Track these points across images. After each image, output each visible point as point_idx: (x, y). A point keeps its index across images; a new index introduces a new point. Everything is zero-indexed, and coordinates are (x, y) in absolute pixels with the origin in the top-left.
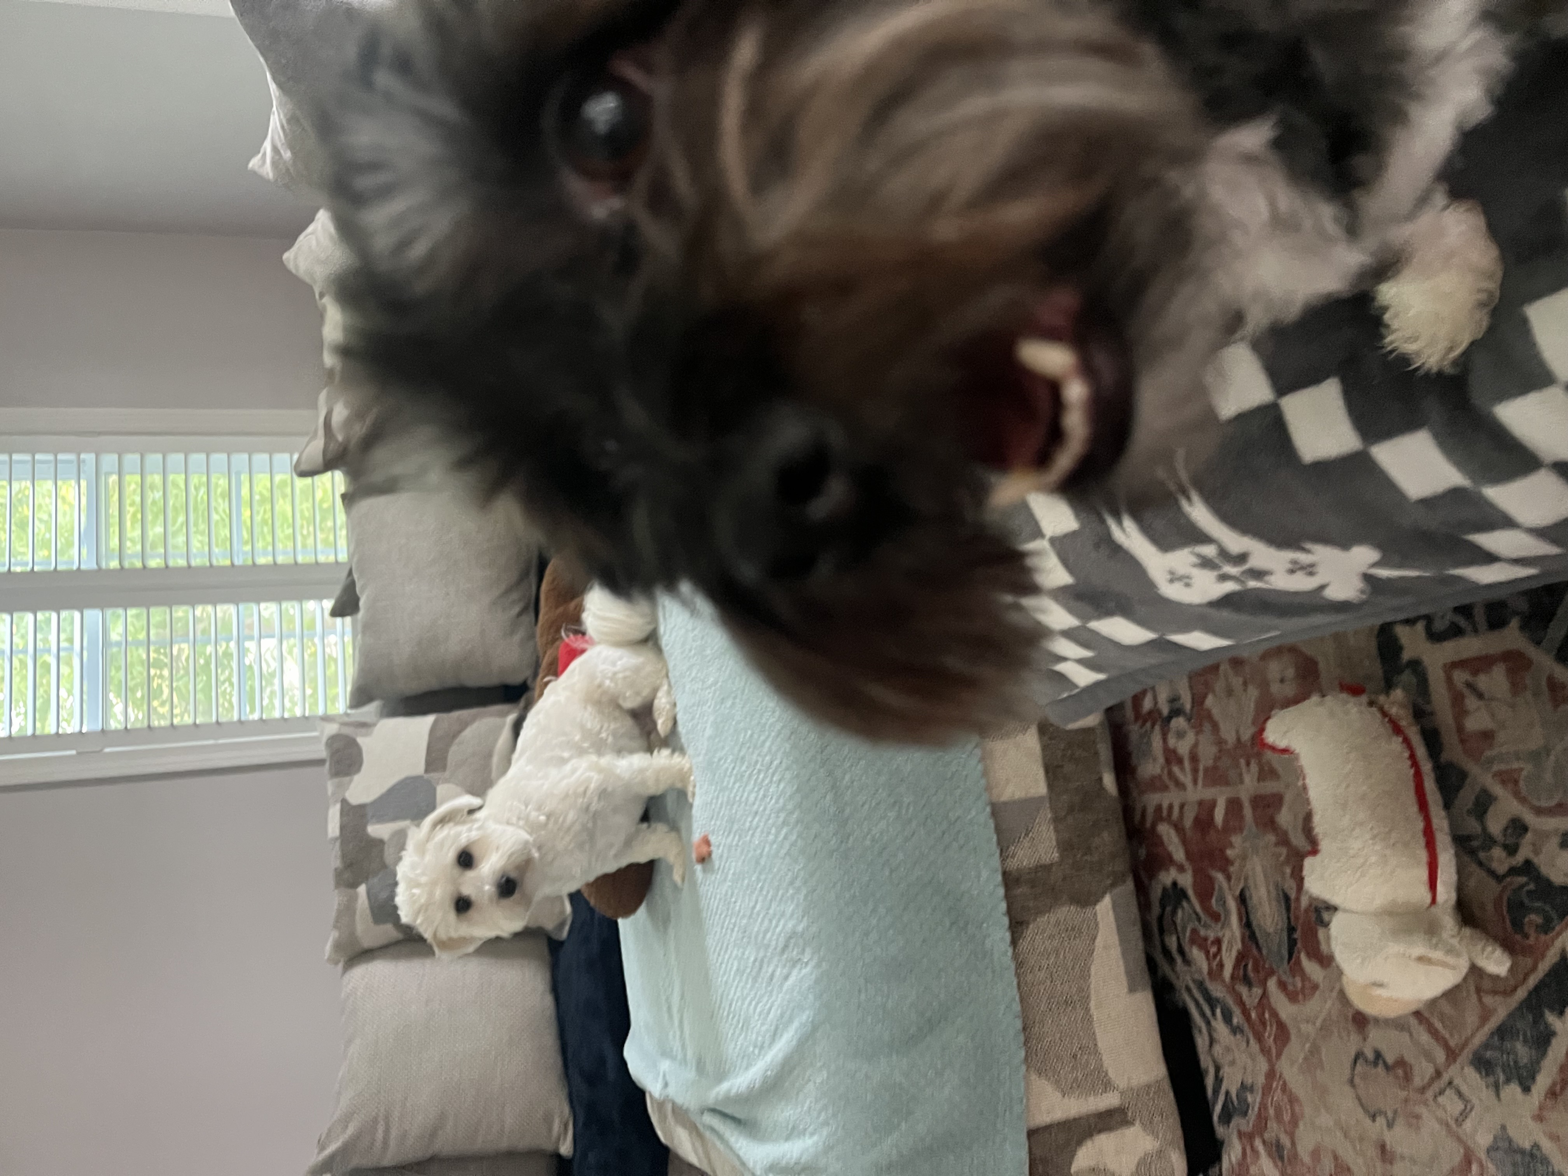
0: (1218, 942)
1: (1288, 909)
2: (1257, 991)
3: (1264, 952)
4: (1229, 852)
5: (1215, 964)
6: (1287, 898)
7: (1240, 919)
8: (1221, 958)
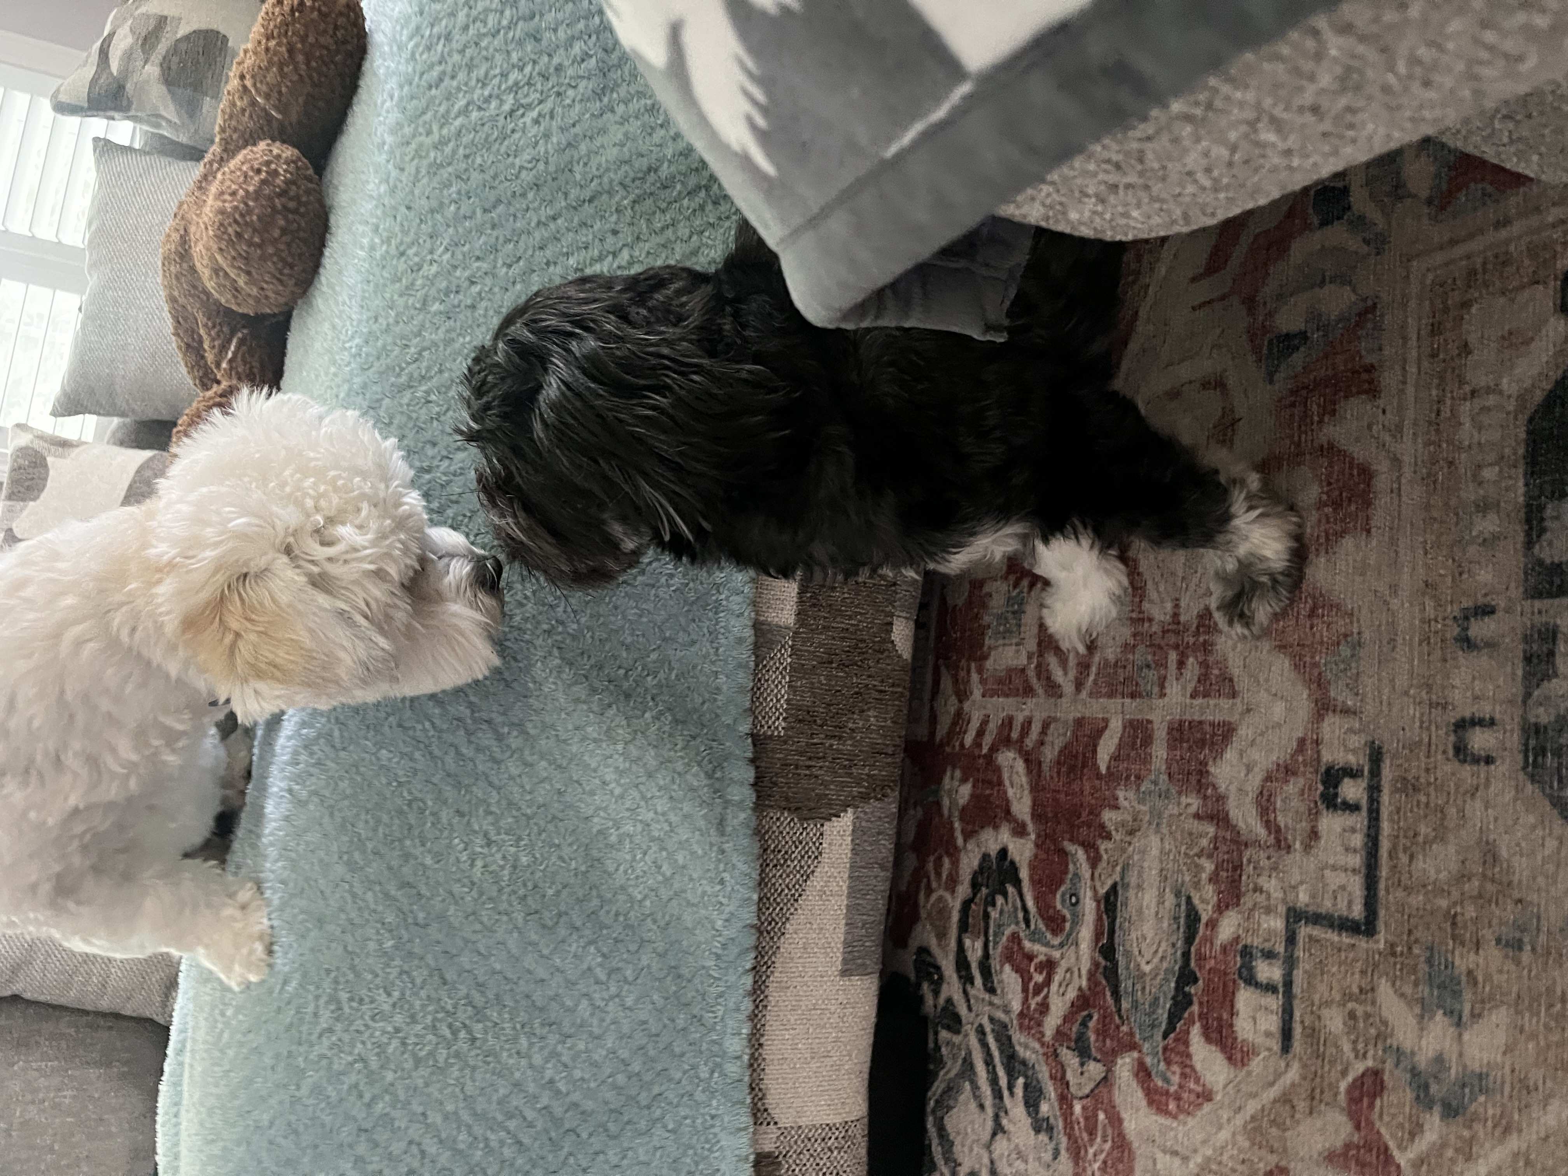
0: (1049, 966)
1: (1189, 939)
2: (1095, 1069)
3: (1125, 1005)
4: (1108, 817)
5: (1033, 1003)
6: (1193, 918)
7: (1098, 935)
8: (1046, 997)
